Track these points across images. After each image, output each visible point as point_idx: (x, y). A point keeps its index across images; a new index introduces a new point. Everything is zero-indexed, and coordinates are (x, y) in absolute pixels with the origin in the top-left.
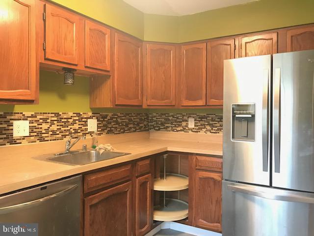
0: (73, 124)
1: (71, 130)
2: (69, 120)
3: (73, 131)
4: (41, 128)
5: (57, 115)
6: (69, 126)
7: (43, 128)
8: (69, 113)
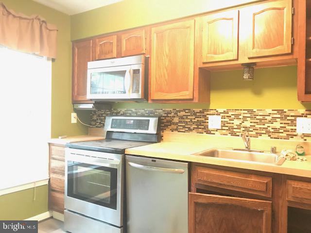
0: (271, 122)
1: (269, 128)
2: (266, 117)
3: (272, 130)
4: (233, 123)
5: (250, 111)
6: (266, 124)
7: (235, 124)
8: (267, 110)
